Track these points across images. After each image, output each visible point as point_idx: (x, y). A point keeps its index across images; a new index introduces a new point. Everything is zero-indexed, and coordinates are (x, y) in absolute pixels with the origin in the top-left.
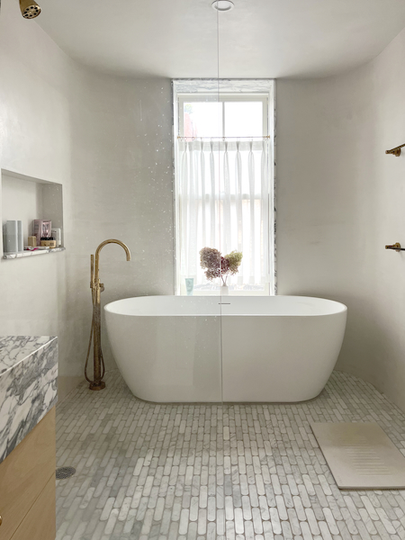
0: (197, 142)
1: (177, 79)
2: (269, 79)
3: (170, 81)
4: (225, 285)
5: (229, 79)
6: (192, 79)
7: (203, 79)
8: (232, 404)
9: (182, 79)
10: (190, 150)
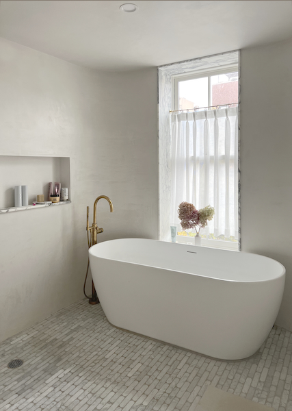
0: (183, 114)
1: (161, 66)
2: (234, 51)
3: (156, 68)
4: (197, 236)
5: (200, 58)
6: (172, 64)
7: (180, 62)
8: (165, 343)
9: (165, 65)
10: (179, 121)
